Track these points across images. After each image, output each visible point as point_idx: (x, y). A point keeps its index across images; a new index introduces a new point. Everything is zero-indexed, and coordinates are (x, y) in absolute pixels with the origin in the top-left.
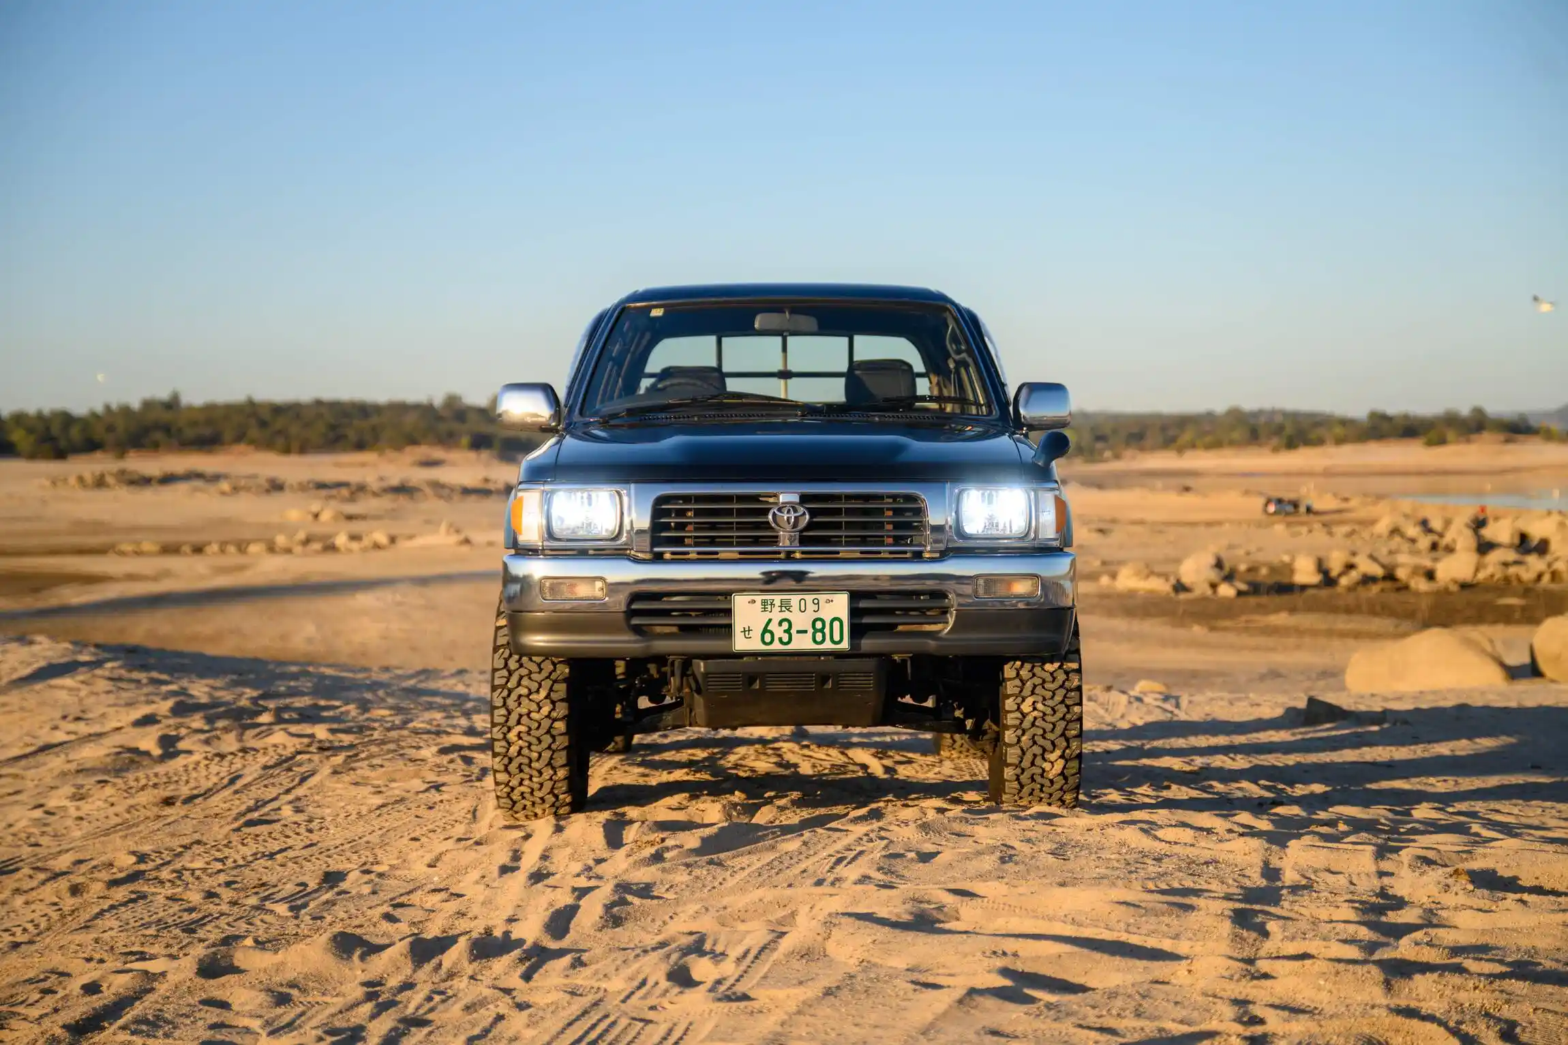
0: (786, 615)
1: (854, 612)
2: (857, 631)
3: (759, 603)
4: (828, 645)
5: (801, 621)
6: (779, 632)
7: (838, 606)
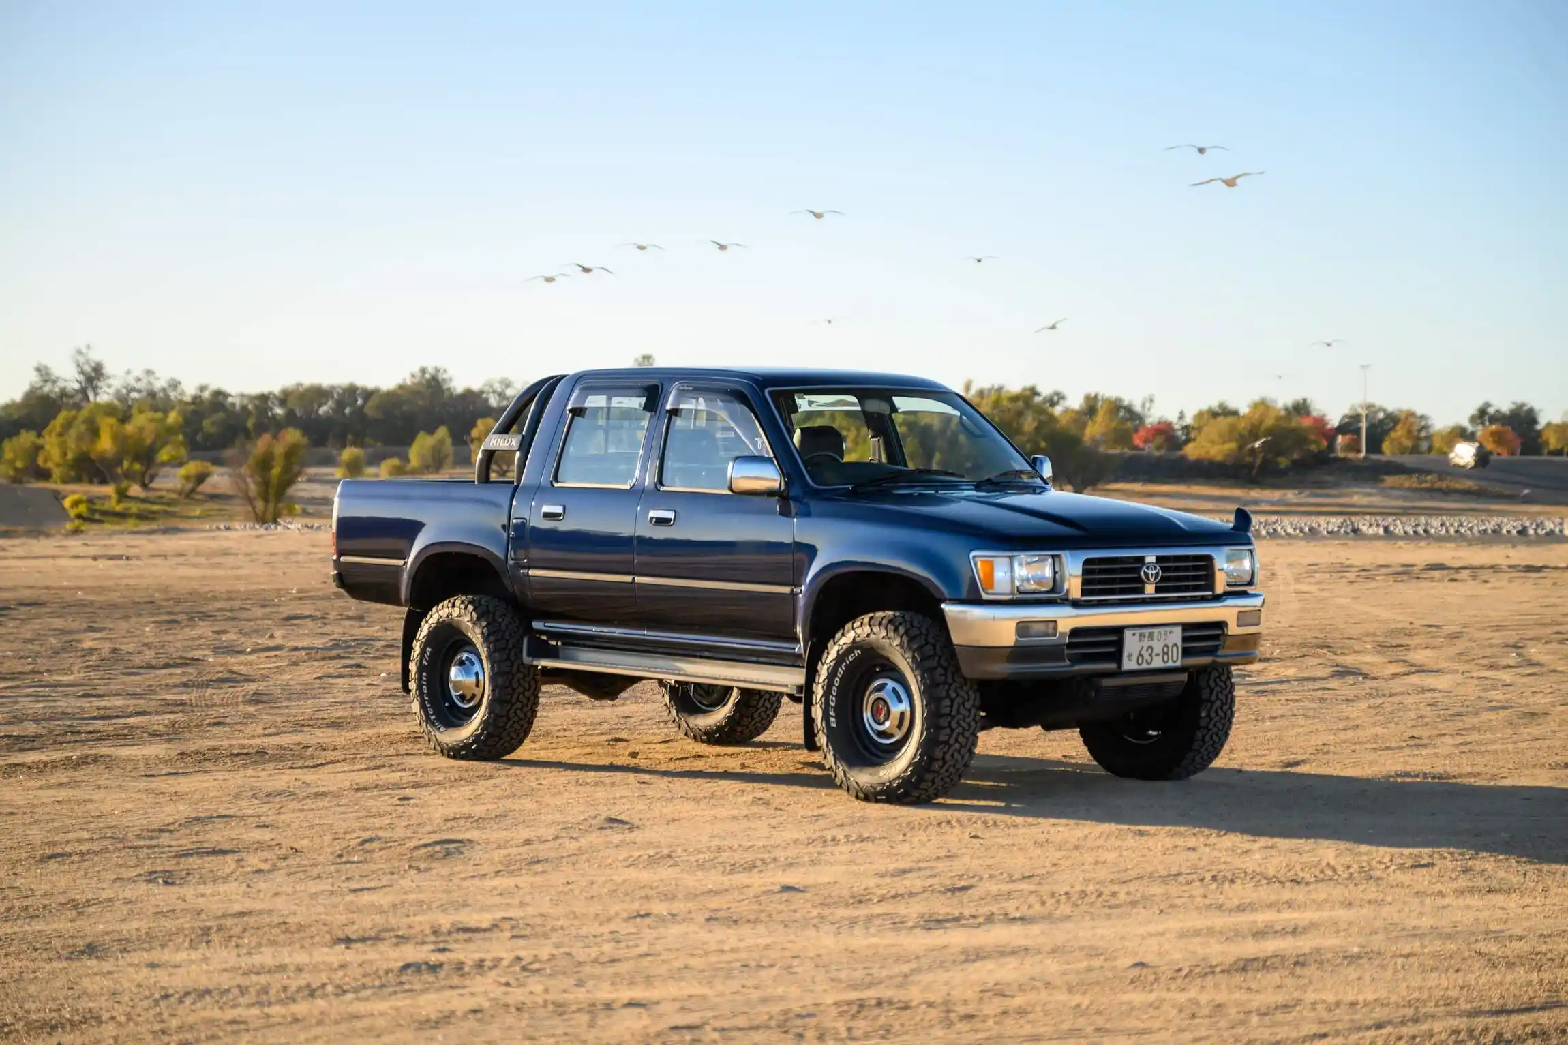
0: (1151, 643)
1: (1185, 639)
2: (1186, 652)
3: (1137, 637)
4: (1170, 664)
5: (1158, 647)
6: (1147, 657)
7: (1177, 636)
